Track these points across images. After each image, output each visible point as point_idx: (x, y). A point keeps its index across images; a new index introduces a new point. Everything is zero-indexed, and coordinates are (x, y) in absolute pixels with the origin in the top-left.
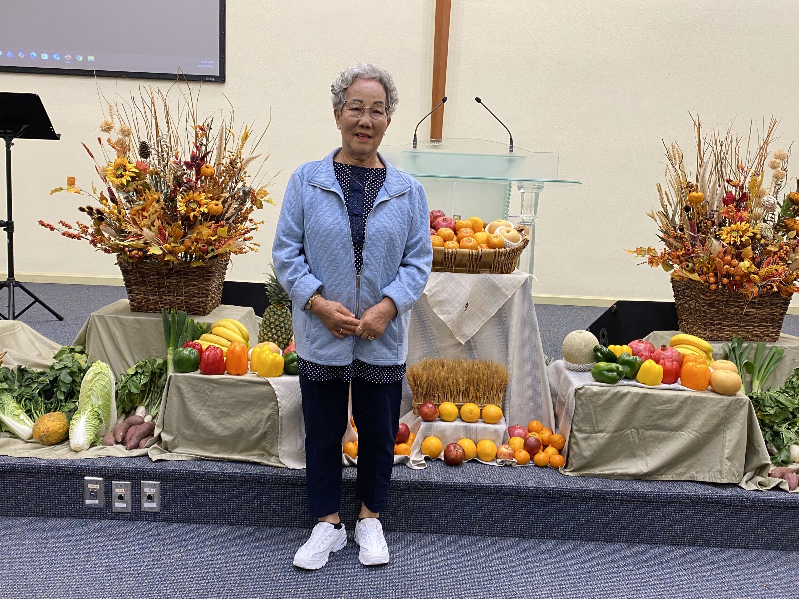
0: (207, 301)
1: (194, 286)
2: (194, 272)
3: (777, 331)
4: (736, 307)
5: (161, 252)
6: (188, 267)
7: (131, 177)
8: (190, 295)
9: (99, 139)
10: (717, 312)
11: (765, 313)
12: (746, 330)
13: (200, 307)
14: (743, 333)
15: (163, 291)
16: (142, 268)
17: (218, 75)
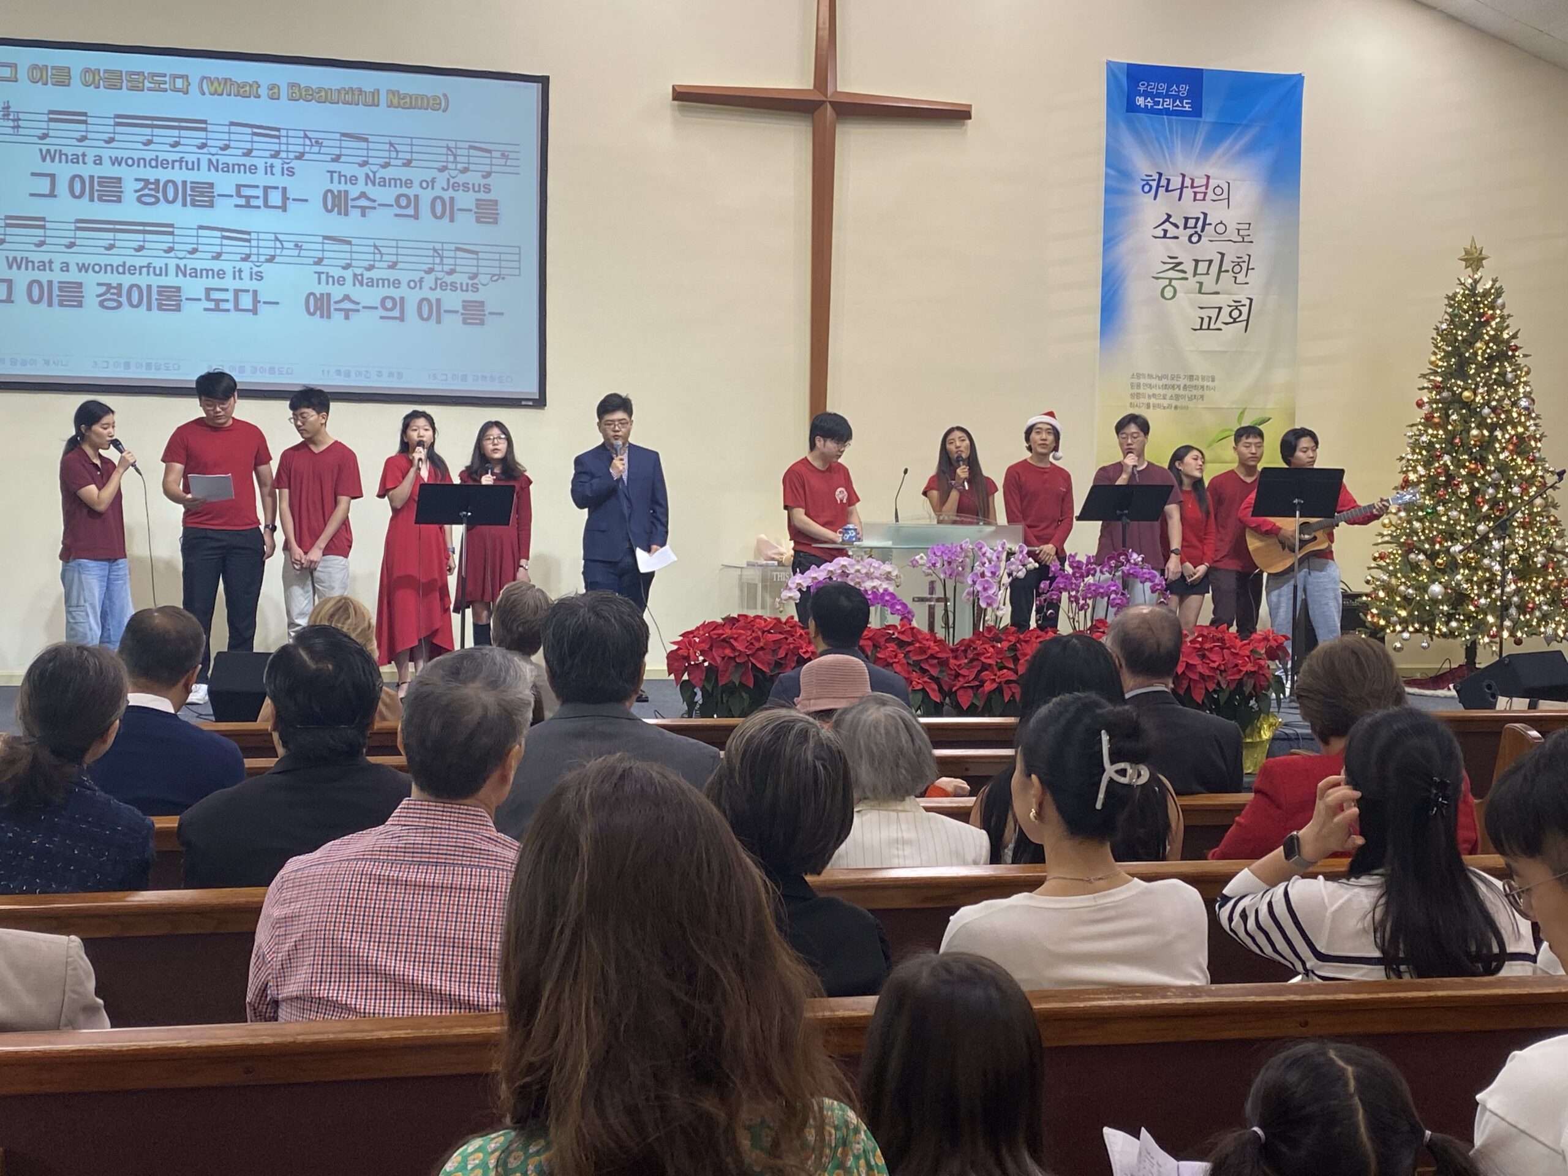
17: (537, 397)
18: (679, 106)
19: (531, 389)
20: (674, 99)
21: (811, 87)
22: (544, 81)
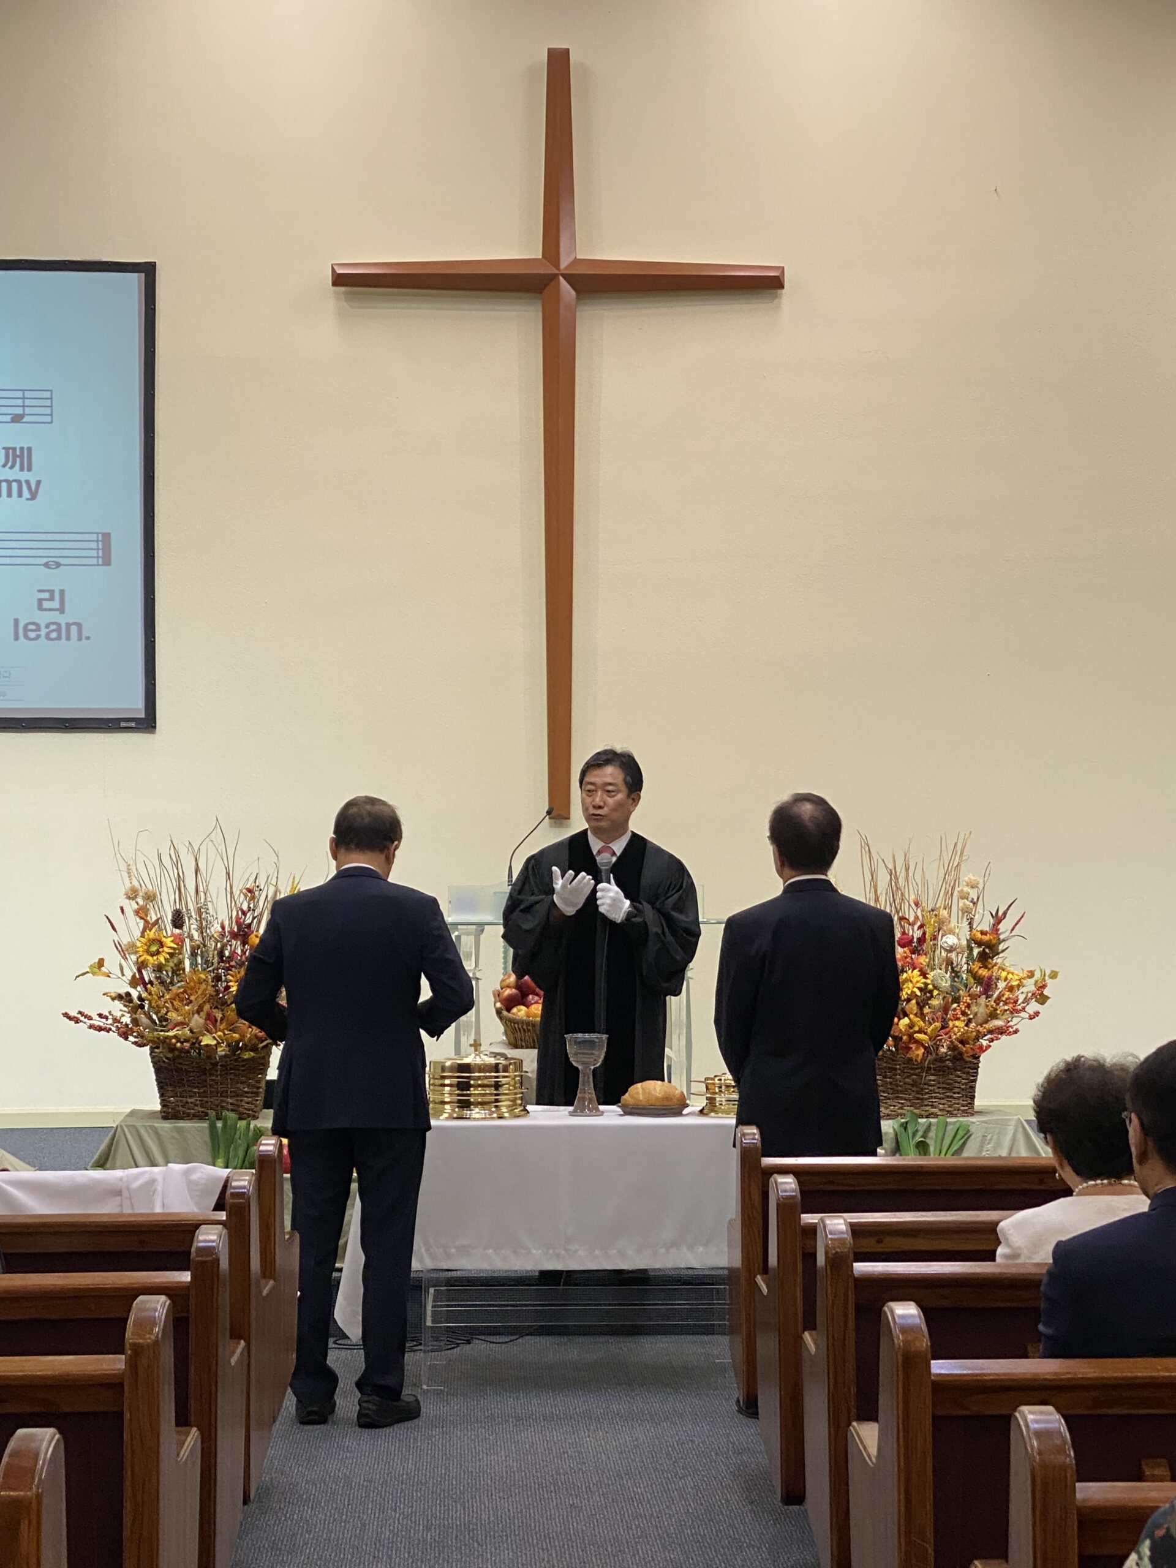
0: (257, 1100)
1: (242, 1083)
2: (243, 1066)
3: (970, 1104)
4: (913, 1074)
5: (214, 1042)
6: (236, 1060)
7: (168, 953)
8: (237, 1096)
9: (122, 909)
10: (891, 1083)
11: (949, 1081)
12: (930, 1104)
13: (249, 1110)
14: (927, 1108)
15: (204, 1092)
16: (180, 1064)
17: (143, 716)
18: (345, 293)
19: (136, 706)
20: (335, 284)
21: (541, 257)
22: (148, 270)
